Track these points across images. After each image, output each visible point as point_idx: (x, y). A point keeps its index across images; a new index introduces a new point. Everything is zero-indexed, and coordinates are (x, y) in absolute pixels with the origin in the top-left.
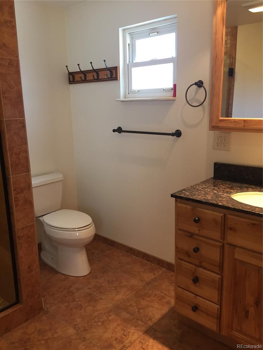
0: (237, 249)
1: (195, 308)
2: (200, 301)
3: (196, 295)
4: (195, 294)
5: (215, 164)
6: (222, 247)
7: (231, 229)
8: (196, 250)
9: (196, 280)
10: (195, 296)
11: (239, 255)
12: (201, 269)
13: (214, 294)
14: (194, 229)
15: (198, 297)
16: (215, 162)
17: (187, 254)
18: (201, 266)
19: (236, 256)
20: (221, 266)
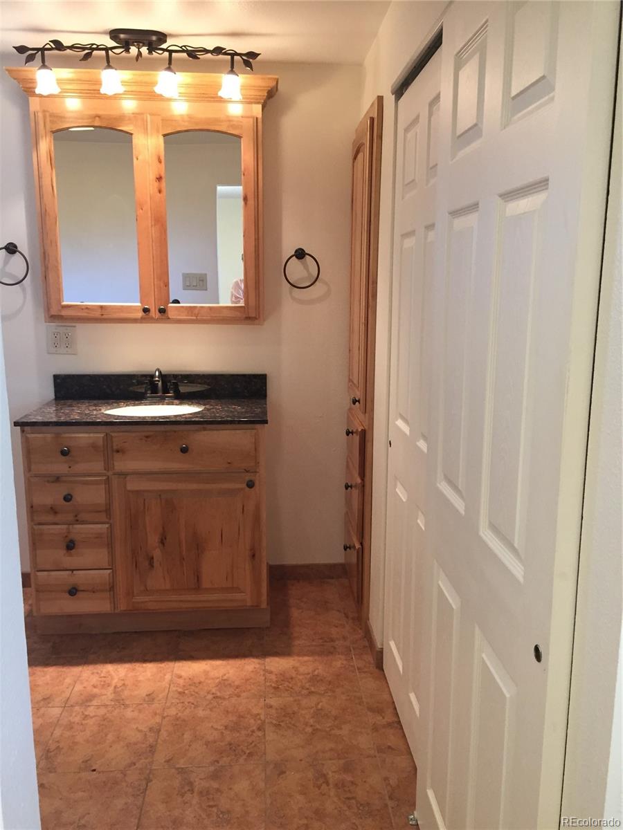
0: (128, 478)
1: (73, 592)
2: (81, 577)
3: (73, 570)
4: (70, 570)
5: (56, 377)
6: (108, 481)
7: (118, 451)
8: (68, 498)
9: (70, 546)
10: (70, 572)
11: (133, 485)
12: (78, 526)
13: (101, 556)
14: (60, 467)
15: (75, 572)
16: (54, 373)
17: (54, 510)
18: (77, 522)
19: (129, 487)
20: (108, 510)
